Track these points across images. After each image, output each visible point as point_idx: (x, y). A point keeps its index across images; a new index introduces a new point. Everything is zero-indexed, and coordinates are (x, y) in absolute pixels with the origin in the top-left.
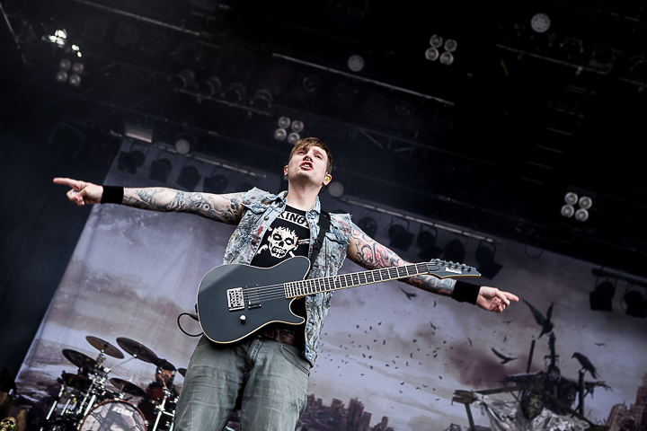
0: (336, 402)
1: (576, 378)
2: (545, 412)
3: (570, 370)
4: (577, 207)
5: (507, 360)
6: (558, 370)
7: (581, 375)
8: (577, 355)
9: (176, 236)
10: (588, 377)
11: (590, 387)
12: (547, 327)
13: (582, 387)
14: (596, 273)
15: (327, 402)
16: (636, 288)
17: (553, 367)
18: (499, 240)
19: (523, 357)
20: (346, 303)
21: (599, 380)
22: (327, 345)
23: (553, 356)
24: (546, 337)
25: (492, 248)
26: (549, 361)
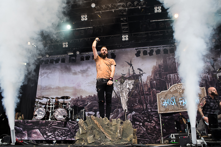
0: (94, 95)
1: (139, 74)
2: (125, 81)
3: (137, 72)
4: (125, 38)
5: (125, 75)
6: (135, 73)
7: (140, 73)
8: (138, 69)
9: (55, 74)
10: (141, 73)
11: (142, 74)
12: (131, 65)
13: (140, 75)
14: (136, 49)
15: (93, 96)
16: (145, 49)
17: (134, 73)
18: (114, 50)
19: (128, 73)
20: (91, 75)
21: (143, 72)
22: (90, 85)
23: (134, 71)
24: (131, 67)
25: (114, 52)
26: (133, 72)
